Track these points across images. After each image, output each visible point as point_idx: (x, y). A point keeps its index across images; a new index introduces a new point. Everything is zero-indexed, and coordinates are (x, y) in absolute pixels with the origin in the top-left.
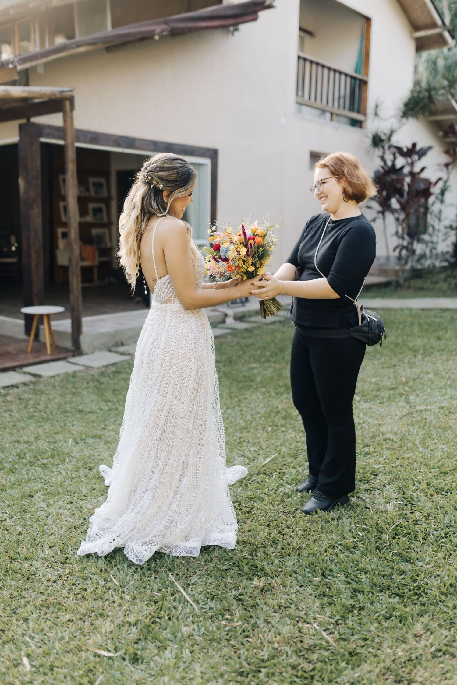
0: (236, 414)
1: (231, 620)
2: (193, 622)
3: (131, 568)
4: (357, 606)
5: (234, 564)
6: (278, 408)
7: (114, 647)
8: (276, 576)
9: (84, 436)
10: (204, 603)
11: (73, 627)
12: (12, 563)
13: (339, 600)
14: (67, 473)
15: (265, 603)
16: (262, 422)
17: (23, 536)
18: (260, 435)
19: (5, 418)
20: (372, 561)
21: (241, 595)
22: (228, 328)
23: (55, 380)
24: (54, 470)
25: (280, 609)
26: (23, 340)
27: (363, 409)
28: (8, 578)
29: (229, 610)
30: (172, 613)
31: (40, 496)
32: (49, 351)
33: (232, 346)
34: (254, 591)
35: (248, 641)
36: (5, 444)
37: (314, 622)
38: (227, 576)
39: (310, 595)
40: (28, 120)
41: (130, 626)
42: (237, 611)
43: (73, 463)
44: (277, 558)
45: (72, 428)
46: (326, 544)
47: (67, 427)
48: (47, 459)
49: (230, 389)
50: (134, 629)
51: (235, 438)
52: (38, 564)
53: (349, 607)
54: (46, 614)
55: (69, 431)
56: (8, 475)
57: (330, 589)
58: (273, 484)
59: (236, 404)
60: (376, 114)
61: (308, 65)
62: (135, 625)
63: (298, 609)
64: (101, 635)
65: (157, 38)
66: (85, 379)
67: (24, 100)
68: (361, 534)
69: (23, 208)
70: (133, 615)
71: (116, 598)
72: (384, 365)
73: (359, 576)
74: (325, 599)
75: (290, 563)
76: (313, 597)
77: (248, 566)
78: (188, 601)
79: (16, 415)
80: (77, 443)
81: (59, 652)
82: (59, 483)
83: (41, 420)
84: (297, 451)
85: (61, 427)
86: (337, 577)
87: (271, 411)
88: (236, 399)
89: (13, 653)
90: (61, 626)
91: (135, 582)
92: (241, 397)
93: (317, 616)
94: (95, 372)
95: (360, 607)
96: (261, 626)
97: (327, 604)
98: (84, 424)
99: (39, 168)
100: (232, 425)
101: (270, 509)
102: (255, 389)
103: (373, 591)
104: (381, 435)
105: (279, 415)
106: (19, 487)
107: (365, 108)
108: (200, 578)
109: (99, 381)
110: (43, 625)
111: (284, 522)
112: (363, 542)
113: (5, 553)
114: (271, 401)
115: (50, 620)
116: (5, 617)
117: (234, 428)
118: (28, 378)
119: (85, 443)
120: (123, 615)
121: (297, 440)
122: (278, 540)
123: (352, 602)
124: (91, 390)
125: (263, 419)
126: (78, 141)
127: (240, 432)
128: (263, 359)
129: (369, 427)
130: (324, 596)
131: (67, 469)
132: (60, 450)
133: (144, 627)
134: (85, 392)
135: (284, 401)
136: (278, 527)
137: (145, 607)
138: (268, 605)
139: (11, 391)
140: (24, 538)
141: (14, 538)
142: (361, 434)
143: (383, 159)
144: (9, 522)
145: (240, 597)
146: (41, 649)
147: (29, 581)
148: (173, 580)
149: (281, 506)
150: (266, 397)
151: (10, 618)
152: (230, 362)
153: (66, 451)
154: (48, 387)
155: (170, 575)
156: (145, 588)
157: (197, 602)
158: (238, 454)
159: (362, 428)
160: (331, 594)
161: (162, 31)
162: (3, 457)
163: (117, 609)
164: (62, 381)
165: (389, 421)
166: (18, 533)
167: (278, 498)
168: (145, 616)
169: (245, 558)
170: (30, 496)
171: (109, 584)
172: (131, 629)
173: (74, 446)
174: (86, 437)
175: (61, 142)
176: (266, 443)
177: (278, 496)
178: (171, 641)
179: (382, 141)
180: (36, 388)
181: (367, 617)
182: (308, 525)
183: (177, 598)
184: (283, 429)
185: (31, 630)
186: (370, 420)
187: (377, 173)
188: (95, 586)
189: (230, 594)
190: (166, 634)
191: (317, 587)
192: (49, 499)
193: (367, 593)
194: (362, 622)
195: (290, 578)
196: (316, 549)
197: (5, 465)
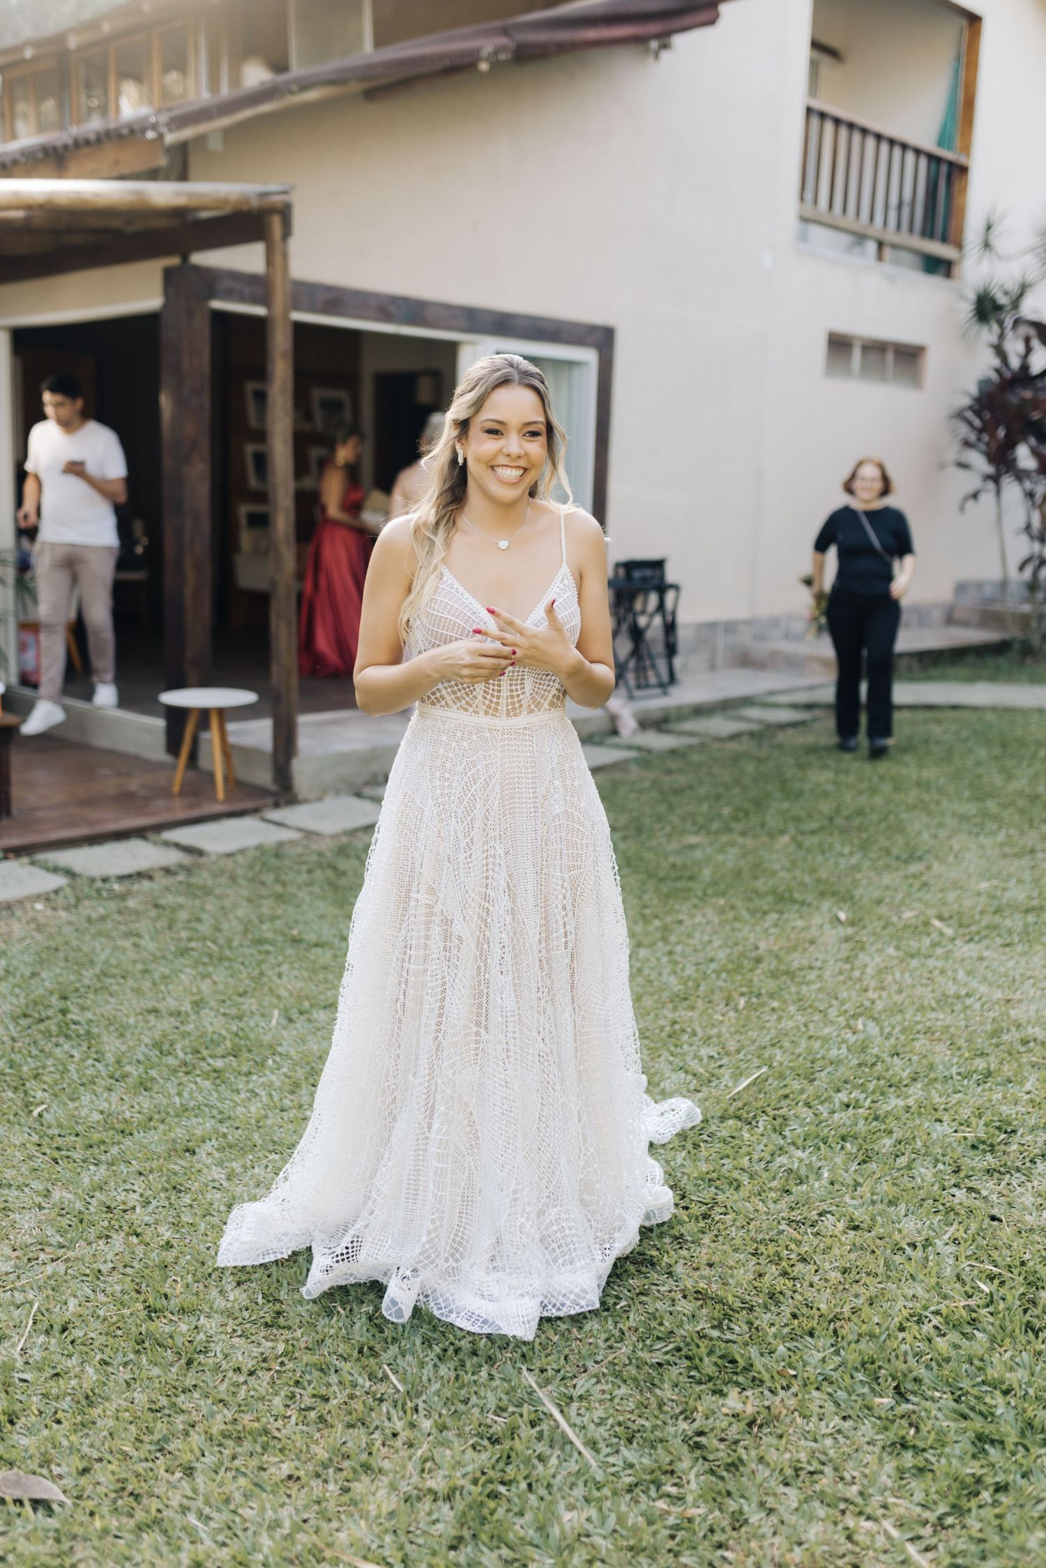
0: (658, 959)
1: (680, 1499)
2: (587, 1500)
3: (430, 1346)
4: (989, 1480)
5: (679, 1349)
6: (757, 948)
7: (399, 1555)
8: (783, 1388)
9: (306, 1004)
10: (609, 1450)
11: (301, 1498)
12: (151, 1319)
13: (943, 1461)
14: (271, 1096)
15: (761, 1460)
16: (721, 983)
17: (174, 1252)
18: (721, 1018)
19: (125, 949)
20: (1017, 1360)
21: (701, 1433)
22: (629, 747)
23: (235, 862)
24: (241, 1086)
25: (798, 1476)
26: (160, 766)
27: (963, 960)
28: (144, 1360)
29: (672, 1472)
30: (535, 1473)
31: (210, 1150)
32: (221, 794)
33: (641, 791)
34: (730, 1424)
35: (724, 1559)
36: (128, 1017)
37: (884, 1516)
38: (662, 1381)
39: (868, 1443)
40: (185, 258)
41: (435, 1500)
42: (692, 1477)
43: (284, 1070)
44: (783, 1339)
45: (278, 981)
46: (900, 1310)
47: (265, 979)
48: (223, 1057)
49: (640, 898)
50: (445, 1508)
51: (662, 1022)
52: (210, 1325)
53: (969, 1480)
54: (234, 1458)
55: (271, 990)
56: (135, 1094)
57: (918, 1429)
58: (761, 1147)
59: (659, 935)
60: (987, 245)
61: (829, 127)
62: (448, 1498)
63: (842, 1479)
64: (367, 1520)
65: (484, 66)
66: (303, 863)
67: (178, 213)
68: (987, 1290)
69: (168, 463)
70: (441, 1472)
71: (399, 1425)
72: (1008, 850)
73: (988, 1400)
74: (908, 1456)
75: (816, 1353)
76: (877, 1450)
77: (714, 1359)
78: (571, 1443)
79: (149, 944)
80: (290, 1020)
81: (271, 1559)
82: (253, 1121)
83: (206, 960)
84: (812, 1062)
85: (253, 979)
86: (933, 1400)
87: (742, 955)
88: (657, 923)
89: (161, 1556)
90: (272, 1491)
91: (443, 1385)
92: (669, 919)
93: (891, 1500)
94: (325, 846)
95: (997, 1483)
96: (754, 1519)
97: (914, 1471)
98: (306, 974)
99: (207, 369)
100: (650, 989)
101: (757, 1211)
102: (701, 899)
103: (1026, 1442)
104: (1013, 1029)
105: (761, 966)
106: (162, 1127)
107: (960, 230)
108: (598, 1382)
109: (335, 869)
110: (230, 1487)
111: (793, 1246)
112: (991, 1309)
113: (134, 1294)
114: (740, 930)
115: (245, 1475)
116: (141, 1461)
117: (656, 997)
118: (173, 857)
119: (309, 1021)
120: (419, 1469)
121: (811, 1033)
122: (781, 1293)
123: (973, 1468)
124: (317, 889)
125: (724, 975)
126: (297, 307)
127: (670, 1006)
128: (715, 826)
129: (983, 1005)
130: (904, 1446)
131: (271, 1084)
132: (252, 1036)
133: (470, 1508)
134: (303, 895)
135: (772, 930)
136: (780, 1259)
137: (470, 1452)
138: (768, 1465)
139: (136, 887)
140: (177, 1258)
141: (155, 1257)
142: (963, 1023)
143: (1000, 351)
144: (141, 1216)
145: (697, 1439)
146: (225, 1550)
147: (193, 1370)
148: (534, 1385)
149: (783, 1205)
150: (727, 921)
151: (150, 1464)
152: (639, 830)
153: (267, 1039)
154: (219, 880)
155: (525, 1372)
156: (466, 1401)
157: (593, 1445)
158: (671, 1063)
159: (967, 1008)
160: (921, 1444)
161: (497, 52)
162: (124, 1048)
163: (404, 1453)
164: (251, 866)
165: (1032, 991)
166: (162, 1243)
167: (774, 1184)
168: (470, 1477)
169: (705, 1337)
170: (188, 1150)
171: (381, 1388)
172: (439, 1509)
173: (284, 1028)
174: (312, 1006)
175: (259, 311)
176: (737, 1037)
177: (774, 1178)
178: (537, 1546)
179: (998, 308)
180: (193, 880)
181: (1017, 1511)
182: (853, 1256)
183: (546, 1433)
184: (775, 1004)
185: (201, 1498)
186: (983, 989)
187: (984, 384)
188: (348, 1391)
189: (672, 1430)
190: (522, 1528)
191: (886, 1423)
192: (231, 1160)
193: (1012, 1447)
194: (1006, 1525)
195: (815, 1394)
196: (876, 1320)
197: (128, 1068)
